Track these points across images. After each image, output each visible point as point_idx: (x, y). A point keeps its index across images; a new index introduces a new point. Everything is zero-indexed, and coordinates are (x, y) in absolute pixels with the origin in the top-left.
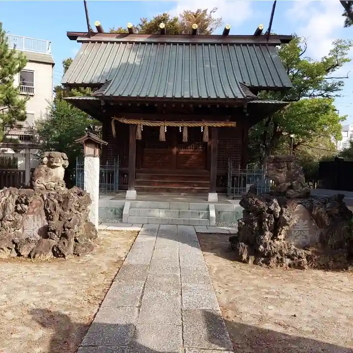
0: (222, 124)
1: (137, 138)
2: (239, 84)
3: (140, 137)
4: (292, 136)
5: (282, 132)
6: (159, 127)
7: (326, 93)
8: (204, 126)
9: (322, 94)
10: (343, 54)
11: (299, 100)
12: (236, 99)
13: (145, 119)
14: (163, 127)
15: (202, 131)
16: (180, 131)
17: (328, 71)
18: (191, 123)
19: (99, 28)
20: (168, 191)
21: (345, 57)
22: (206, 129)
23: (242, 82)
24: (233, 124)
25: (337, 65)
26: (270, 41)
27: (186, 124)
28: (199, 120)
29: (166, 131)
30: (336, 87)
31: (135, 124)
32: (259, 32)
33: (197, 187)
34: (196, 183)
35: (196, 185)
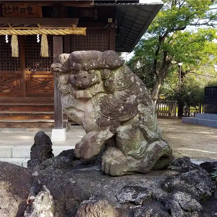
0: (66, 31)
4: (180, 64)
9: (207, 23)
11: (185, 28)
18: (22, 29)
20: (9, 125)
22: (45, 37)
24: (82, 31)
28: (34, 26)
33: (49, 119)
34: (47, 115)
35: (47, 117)
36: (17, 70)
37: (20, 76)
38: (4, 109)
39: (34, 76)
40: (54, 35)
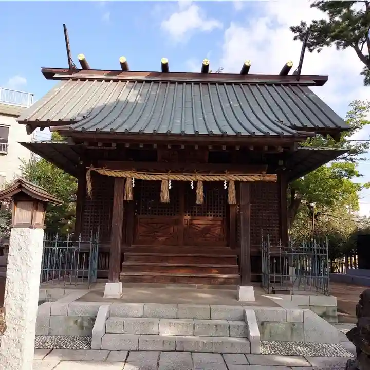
1: (125, 199)
2: (276, 122)
3: (130, 197)
4: (313, 204)
5: (300, 200)
6: (161, 181)
7: (350, 156)
8: (229, 179)
10: (362, 116)
13: (139, 170)
14: (166, 181)
15: (226, 187)
16: (192, 188)
18: (209, 175)
19: (82, 62)
20: (174, 280)
21: (364, 119)
22: (232, 185)
23: (279, 121)
24: (273, 178)
25: (357, 127)
26: (301, 81)
27: (201, 178)
28: (221, 172)
29: (170, 187)
30: (361, 149)
31: (123, 178)
32: (287, 69)
33: (217, 273)
34: (215, 268)
35: (215, 271)
36: (174, 215)
37: (178, 222)
38: (162, 260)
39: (195, 222)
40: (242, 182)
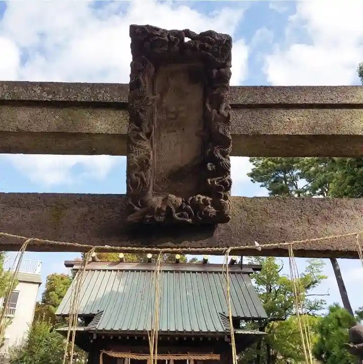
0: (207, 357)
2: (219, 315)
6: (147, 360)
7: (311, 312)
8: (190, 359)
9: (308, 313)
10: (319, 271)
11: (286, 319)
12: (217, 332)
13: (133, 352)
17: (308, 287)
18: (177, 356)
19: (94, 258)
21: (321, 274)
22: (192, 362)
23: (222, 312)
24: (217, 357)
25: (316, 282)
26: (243, 270)
27: (172, 357)
28: (185, 353)
30: (319, 305)
31: (123, 358)
40: (199, 360)
